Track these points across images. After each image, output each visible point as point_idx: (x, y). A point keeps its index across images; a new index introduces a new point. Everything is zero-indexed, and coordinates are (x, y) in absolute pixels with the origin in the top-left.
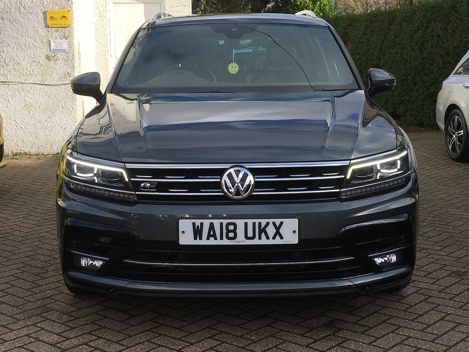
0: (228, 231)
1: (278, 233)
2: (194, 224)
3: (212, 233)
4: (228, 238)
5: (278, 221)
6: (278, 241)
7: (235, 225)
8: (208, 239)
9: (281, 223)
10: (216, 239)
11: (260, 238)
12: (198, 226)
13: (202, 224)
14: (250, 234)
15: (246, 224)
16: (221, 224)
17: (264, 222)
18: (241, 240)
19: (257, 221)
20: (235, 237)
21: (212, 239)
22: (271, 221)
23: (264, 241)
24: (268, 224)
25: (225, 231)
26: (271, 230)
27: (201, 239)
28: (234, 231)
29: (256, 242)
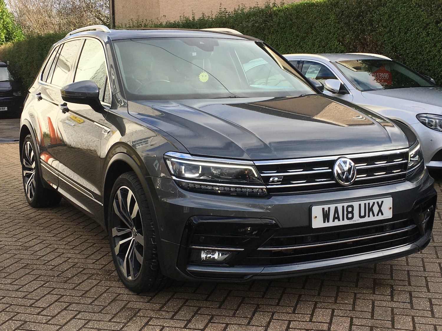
0: (348, 212)
1: (380, 211)
2: (323, 209)
3: (336, 216)
4: (348, 219)
5: (380, 201)
6: (380, 217)
7: (352, 206)
8: (334, 221)
9: (382, 202)
10: (339, 220)
11: (369, 216)
12: (326, 211)
13: (329, 208)
14: (363, 214)
15: (360, 205)
16: (343, 207)
17: (371, 202)
18: (356, 220)
19: (367, 202)
20: (352, 218)
21: (336, 220)
22: (376, 201)
23: (372, 219)
24: (374, 203)
25: (345, 213)
26: (376, 209)
27: (328, 222)
28: (352, 212)
29: (366, 220)
